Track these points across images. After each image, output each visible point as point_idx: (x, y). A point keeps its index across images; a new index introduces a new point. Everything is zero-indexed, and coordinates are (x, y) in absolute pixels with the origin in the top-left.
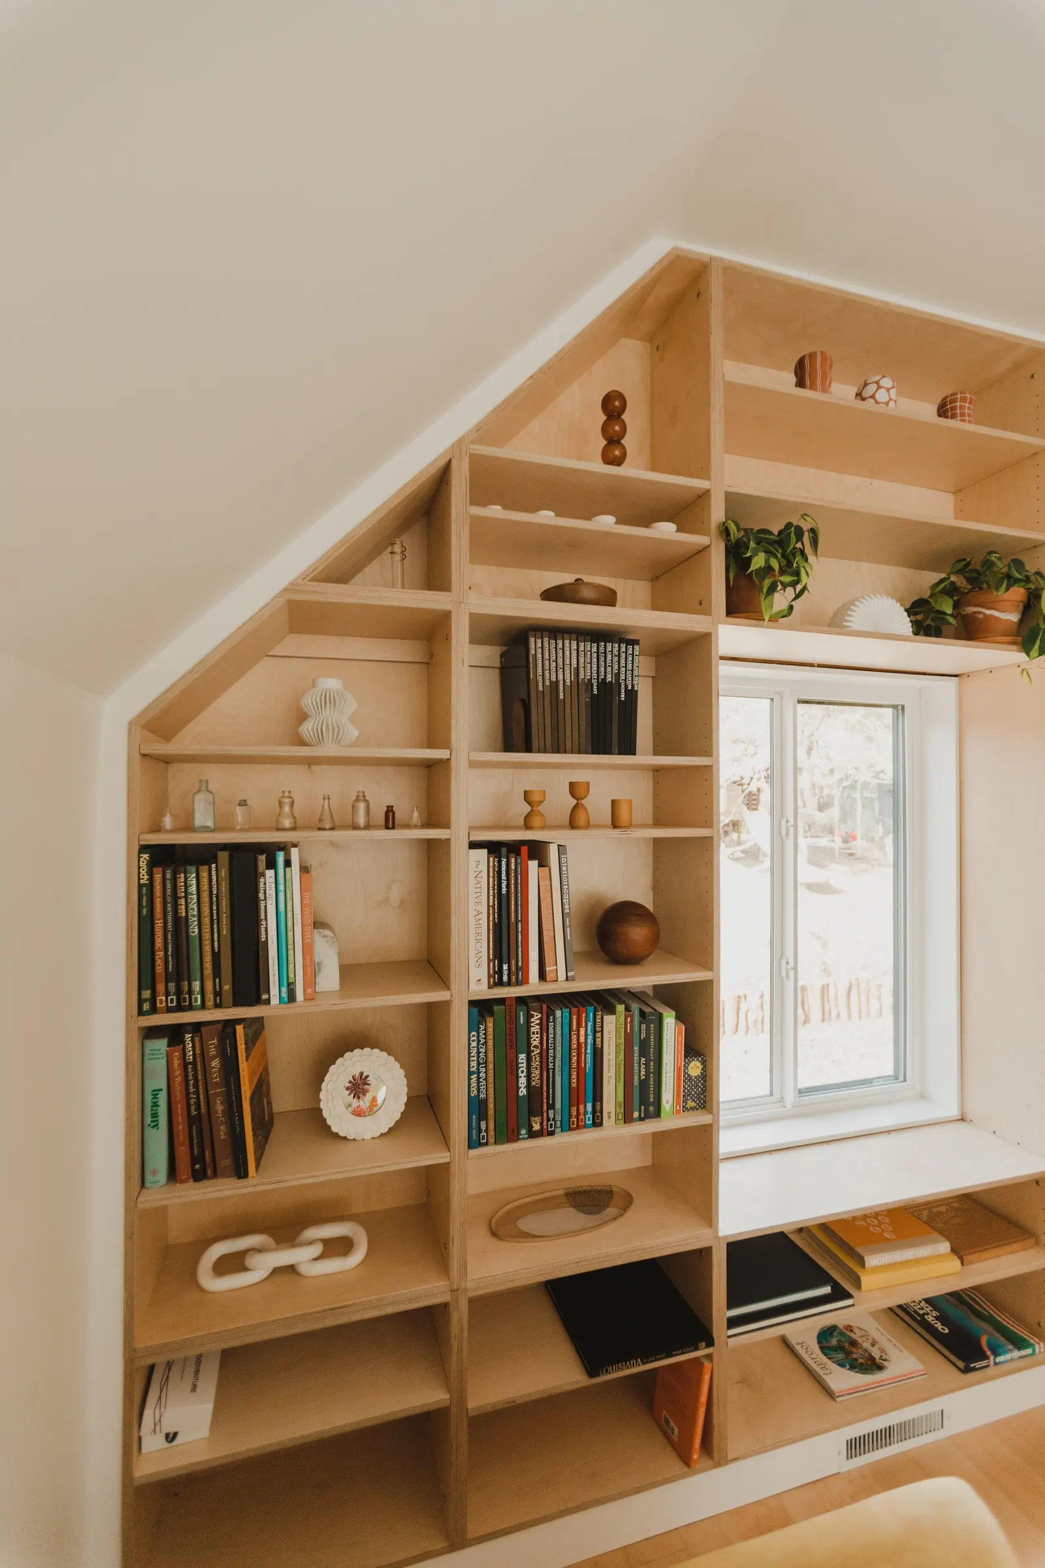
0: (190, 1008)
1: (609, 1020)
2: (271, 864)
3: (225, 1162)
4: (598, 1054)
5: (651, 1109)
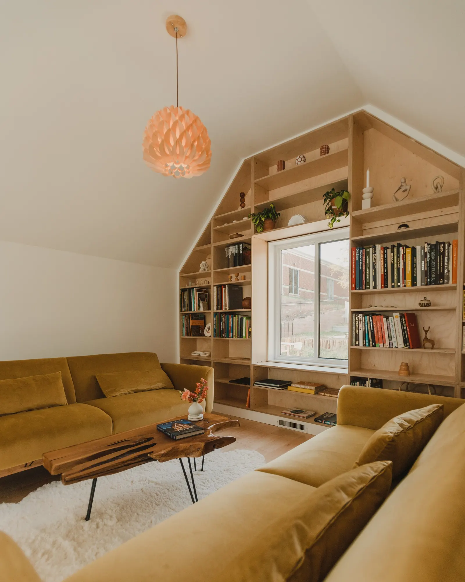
0: (185, 311)
1: (234, 318)
2: (193, 291)
3: (189, 334)
4: (233, 324)
5: (241, 336)
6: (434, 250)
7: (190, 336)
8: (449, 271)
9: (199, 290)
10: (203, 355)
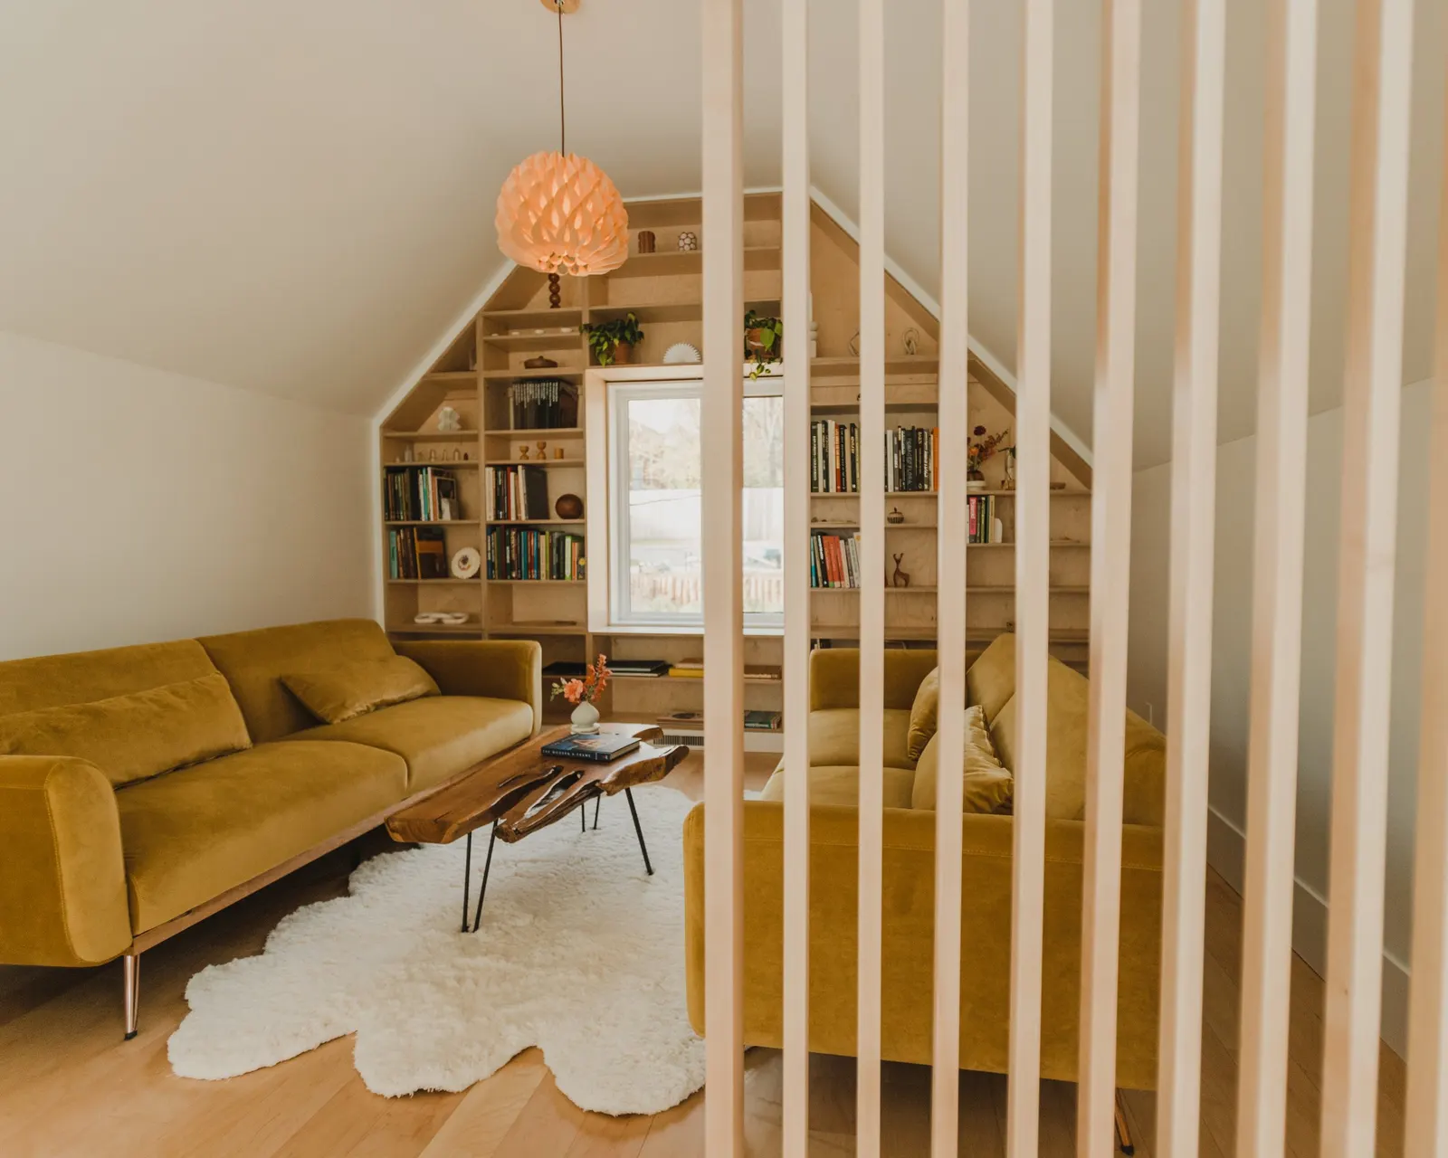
0: (399, 520)
1: (543, 538)
2: (422, 473)
3: (413, 574)
4: (538, 550)
5: (561, 576)
6: (910, 439)
7: (416, 577)
8: (929, 472)
9: (438, 471)
10: (448, 620)
